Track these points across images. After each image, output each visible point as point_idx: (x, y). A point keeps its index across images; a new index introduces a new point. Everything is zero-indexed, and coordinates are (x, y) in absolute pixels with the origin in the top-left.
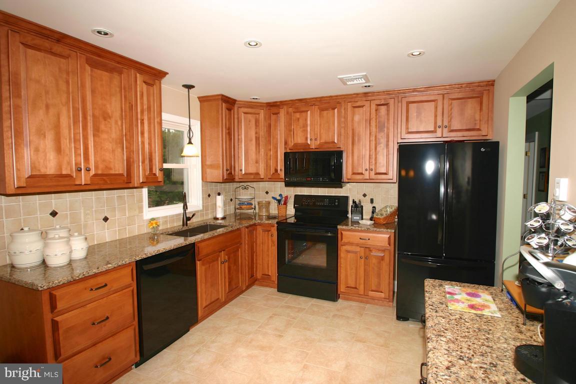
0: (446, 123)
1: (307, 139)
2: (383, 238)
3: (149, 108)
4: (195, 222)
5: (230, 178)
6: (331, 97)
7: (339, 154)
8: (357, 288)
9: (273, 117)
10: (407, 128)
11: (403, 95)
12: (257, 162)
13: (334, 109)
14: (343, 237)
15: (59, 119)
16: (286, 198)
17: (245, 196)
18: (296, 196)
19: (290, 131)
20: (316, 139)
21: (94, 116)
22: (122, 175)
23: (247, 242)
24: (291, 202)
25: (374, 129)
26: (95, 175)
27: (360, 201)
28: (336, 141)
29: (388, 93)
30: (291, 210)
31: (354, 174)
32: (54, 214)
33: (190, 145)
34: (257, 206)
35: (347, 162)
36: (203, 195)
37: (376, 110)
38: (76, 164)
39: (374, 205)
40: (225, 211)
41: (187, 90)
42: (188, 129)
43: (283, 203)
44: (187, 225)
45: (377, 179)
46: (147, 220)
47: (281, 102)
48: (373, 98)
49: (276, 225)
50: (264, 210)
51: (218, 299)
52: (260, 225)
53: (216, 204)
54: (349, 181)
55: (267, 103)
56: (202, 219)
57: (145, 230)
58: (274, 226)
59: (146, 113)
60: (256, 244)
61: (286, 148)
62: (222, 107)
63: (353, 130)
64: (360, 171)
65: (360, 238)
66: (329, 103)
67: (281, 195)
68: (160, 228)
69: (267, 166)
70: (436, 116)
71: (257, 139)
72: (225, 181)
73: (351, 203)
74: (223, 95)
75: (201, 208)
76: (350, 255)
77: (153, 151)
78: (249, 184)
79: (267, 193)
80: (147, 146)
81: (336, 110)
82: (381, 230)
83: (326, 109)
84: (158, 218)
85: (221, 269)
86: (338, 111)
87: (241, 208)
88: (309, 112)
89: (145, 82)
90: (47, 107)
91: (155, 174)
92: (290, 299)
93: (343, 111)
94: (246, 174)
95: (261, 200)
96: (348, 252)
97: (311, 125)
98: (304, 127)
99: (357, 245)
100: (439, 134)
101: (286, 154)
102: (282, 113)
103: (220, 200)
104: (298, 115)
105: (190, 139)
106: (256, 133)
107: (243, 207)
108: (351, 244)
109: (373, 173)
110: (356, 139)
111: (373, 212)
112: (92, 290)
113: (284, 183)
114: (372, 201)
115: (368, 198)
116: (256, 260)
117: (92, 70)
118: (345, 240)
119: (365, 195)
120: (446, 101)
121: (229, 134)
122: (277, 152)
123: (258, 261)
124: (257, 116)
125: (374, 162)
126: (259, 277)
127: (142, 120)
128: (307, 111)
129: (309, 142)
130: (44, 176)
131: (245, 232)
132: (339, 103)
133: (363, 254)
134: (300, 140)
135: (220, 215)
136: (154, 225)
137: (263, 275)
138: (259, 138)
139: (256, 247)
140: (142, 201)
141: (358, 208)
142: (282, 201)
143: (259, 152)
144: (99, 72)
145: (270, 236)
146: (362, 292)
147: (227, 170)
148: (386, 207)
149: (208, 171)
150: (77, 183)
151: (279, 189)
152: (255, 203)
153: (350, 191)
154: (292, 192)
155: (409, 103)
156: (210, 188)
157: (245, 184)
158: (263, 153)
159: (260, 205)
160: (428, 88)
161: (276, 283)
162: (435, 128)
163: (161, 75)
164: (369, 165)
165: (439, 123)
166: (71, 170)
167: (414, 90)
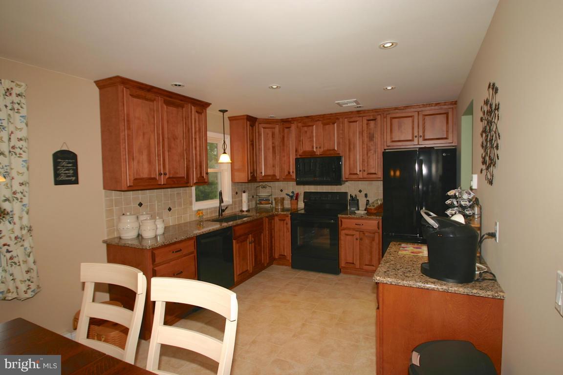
0: (421, 134)
1: (313, 147)
2: (373, 223)
3: (200, 130)
4: (227, 213)
5: (253, 179)
6: (331, 114)
7: (339, 158)
8: (355, 263)
9: (286, 130)
10: (391, 138)
11: (387, 113)
12: (273, 166)
13: (334, 123)
14: (343, 224)
15: (150, 141)
16: (297, 194)
17: (263, 193)
18: (305, 193)
19: (300, 141)
20: (320, 148)
21: (168, 138)
22: (184, 177)
23: (267, 229)
24: (301, 198)
25: (366, 139)
26: (169, 178)
27: (356, 196)
28: (336, 149)
29: (376, 111)
30: (301, 205)
31: (351, 174)
32: (140, 205)
33: (225, 155)
34: (274, 202)
35: (345, 165)
36: (232, 193)
37: (367, 124)
38: (159, 171)
39: (367, 199)
40: (249, 206)
41: (222, 113)
42: (223, 142)
43: (294, 198)
44: (222, 215)
45: (369, 177)
46: (195, 211)
47: (292, 118)
48: (364, 115)
49: (290, 216)
50: (280, 204)
51: (247, 270)
52: (277, 215)
53: (242, 200)
54: (347, 180)
55: (282, 119)
56: (232, 212)
57: (194, 218)
58: (288, 216)
59: (197, 133)
60: (274, 231)
61: (296, 155)
62: (247, 124)
63: (349, 140)
64: (355, 172)
65: (356, 224)
66: (330, 119)
67: (293, 192)
68: (204, 217)
69: (282, 169)
70: (413, 128)
71: (274, 148)
72: (249, 181)
73: (349, 197)
74: (248, 116)
75: (231, 203)
76: (348, 237)
77: (202, 160)
78: (266, 183)
79: (282, 191)
80: (198, 157)
81: (336, 124)
82: (371, 217)
83: (328, 124)
84: (203, 209)
85: (249, 247)
86: (337, 126)
87: (261, 203)
88: (314, 126)
89: (197, 112)
90: (144, 134)
91: (203, 177)
92: (301, 274)
93: (341, 125)
94: (265, 176)
95: (277, 196)
96: (347, 235)
97: (317, 135)
98: (310, 138)
99: (354, 229)
100: (416, 142)
101: (297, 160)
102: (293, 127)
103: (245, 196)
104: (306, 129)
105: (224, 150)
106: (273, 143)
107: (263, 202)
108: (349, 229)
109: (366, 173)
110: (352, 147)
111: (367, 205)
112: (173, 252)
113: (295, 182)
114: (366, 196)
115: (363, 193)
116: (274, 244)
117: (167, 108)
118: (344, 226)
119: (360, 191)
120: (421, 117)
121: (252, 145)
122: (289, 158)
123: (276, 245)
124: (274, 129)
125: (366, 165)
126: (277, 257)
127: (195, 139)
128: (313, 126)
129: (315, 150)
130: (142, 179)
131: (266, 221)
132: (338, 119)
133: (358, 237)
134: (307, 148)
135: (245, 208)
136: (201, 215)
137: (280, 255)
138: (275, 147)
139: (274, 233)
140: (191, 196)
141: (355, 201)
142: (295, 197)
143: (275, 158)
144: (171, 108)
145: (285, 225)
146: (358, 266)
147: (251, 173)
148: (377, 200)
149: (236, 174)
150: (159, 183)
151: (291, 187)
152: (272, 199)
153: (349, 188)
154: (302, 190)
155: (392, 118)
156: (238, 187)
157: (264, 184)
158: (278, 159)
159: (277, 200)
160: (407, 107)
161: (291, 261)
162: (413, 137)
163: (207, 105)
164: (363, 167)
165: (416, 134)
166: (156, 174)
167: (396, 109)
